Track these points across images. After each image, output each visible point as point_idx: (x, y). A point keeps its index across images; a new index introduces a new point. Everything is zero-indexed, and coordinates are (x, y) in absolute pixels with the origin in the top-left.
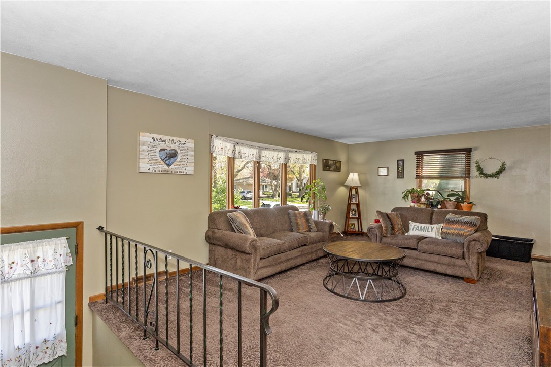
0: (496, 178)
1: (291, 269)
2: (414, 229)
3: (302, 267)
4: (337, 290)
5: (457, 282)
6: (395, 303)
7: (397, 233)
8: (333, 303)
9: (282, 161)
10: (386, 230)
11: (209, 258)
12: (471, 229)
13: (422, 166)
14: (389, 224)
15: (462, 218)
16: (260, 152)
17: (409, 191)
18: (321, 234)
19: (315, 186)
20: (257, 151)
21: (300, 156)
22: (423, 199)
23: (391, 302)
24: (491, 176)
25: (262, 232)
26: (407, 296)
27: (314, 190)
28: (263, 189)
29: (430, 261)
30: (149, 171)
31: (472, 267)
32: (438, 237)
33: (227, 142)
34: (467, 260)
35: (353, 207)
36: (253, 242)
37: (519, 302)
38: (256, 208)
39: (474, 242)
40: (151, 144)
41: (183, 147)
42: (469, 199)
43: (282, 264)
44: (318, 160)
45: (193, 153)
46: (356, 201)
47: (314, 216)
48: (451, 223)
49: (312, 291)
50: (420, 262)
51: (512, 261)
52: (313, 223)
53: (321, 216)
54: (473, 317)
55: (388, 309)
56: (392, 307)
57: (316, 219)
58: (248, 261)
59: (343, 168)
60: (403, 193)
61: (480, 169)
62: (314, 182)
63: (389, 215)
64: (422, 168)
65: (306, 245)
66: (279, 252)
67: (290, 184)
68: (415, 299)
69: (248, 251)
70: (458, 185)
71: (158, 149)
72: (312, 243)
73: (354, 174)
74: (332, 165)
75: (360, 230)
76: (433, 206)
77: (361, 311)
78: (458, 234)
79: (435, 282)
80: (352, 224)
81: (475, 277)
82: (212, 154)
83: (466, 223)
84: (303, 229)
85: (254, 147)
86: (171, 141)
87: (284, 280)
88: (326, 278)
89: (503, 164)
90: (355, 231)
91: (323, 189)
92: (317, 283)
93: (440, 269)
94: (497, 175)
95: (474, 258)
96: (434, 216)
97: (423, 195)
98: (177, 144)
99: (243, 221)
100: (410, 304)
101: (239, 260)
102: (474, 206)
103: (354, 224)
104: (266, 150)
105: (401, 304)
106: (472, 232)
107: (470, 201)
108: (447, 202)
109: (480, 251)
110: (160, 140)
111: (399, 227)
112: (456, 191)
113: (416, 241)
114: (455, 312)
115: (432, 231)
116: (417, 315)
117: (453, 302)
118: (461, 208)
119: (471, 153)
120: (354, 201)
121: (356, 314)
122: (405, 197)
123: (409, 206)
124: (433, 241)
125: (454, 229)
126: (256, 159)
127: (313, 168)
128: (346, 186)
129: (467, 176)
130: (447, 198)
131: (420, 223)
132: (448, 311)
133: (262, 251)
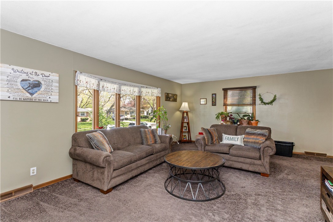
0: (271, 105)
1: (141, 174)
2: (226, 139)
3: (150, 171)
4: (176, 192)
5: (256, 177)
6: (218, 200)
7: (215, 142)
8: (172, 206)
9: (136, 94)
10: (208, 141)
11: (73, 171)
12: (263, 138)
13: (227, 97)
14: (210, 137)
15: (256, 131)
16: (120, 87)
17: (220, 114)
18: (164, 145)
19: (160, 111)
20: (118, 86)
21: (149, 90)
22: (228, 119)
23: (216, 200)
24: (268, 104)
25: (119, 146)
26: (226, 192)
27: (159, 114)
28: (131, 114)
29: (238, 162)
30: (9, 99)
31: (266, 165)
32: (242, 144)
33: (91, 77)
34: (263, 160)
35: (185, 125)
36: (106, 157)
37: (301, 191)
38: (117, 128)
39: (267, 148)
40: (10, 74)
41: (47, 79)
42: (255, 118)
43: (133, 172)
44: (162, 93)
45: (57, 85)
46: (187, 121)
47: (159, 132)
48: (249, 134)
49: (156, 194)
50: (231, 162)
51: (283, 157)
52: (158, 137)
53: (164, 132)
54: (277, 209)
55: (215, 207)
56: (217, 205)
57: (160, 134)
58: (103, 173)
59: (178, 99)
60: (216, 115)
61: (261, 99)
62: (159, 108)
63: (209, 130)
64: (227, 99)
65: (152, 154)
66: (131, 162)
67: (147, 111)
68: (233, 195)
69: (102, 165)
70: (249, 110)
71: (20, 79)
72: (157, 153)
73: (186, 103)
74: (171, 97)
75: (190, 139)
76: (235, 123)
77: (194, 212)
78: (255, 142)
79: (243, 178)
80: (185, 136)
81: (268, 172)
82: (76, 86)
83: (259, 134)
84: (151, 142)
85: (115, 83)
86: (34, 73)
87: (134, 184)
88: (168, 179)
89: (275, 96)
90: (186, 140)
91: (165, 113)
92: (159, 186)
93: (245, 167)
94: (271, 103)
95: (267, 160)
96: (238, 130)
97: (229, 116)
98: (41, 76)
99: (101, 139)
100: (230, 200)
101: (96, 172)
102: (259, 122)
103: (186, 135)
104: (124, 86)
105: (224, 201)
106: (264, 141)
107: (256, 120)
108: (243, 120)
109: (271, 154)
110: (22, 72)
111: (216, 138)
112: (248, 113)
113: (228, 148)
114: (263, 205)
115: (238, 140)
116: (238, 212)
117: (259, 195)
118: (252, 124)
119: (256, 89)
120: (185, 121)
121: (191, 217)
122: (217, 117)
123: (220, 124)
124: (239, 147)
125: (252, 139)
126: (117, 92)
127: (158, 98)
128: (181, 111)
129: (254, 103)
130: (243, 118)
131: (229, 135)
132: (258, 205)
133: (115, 164)
